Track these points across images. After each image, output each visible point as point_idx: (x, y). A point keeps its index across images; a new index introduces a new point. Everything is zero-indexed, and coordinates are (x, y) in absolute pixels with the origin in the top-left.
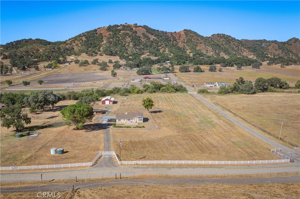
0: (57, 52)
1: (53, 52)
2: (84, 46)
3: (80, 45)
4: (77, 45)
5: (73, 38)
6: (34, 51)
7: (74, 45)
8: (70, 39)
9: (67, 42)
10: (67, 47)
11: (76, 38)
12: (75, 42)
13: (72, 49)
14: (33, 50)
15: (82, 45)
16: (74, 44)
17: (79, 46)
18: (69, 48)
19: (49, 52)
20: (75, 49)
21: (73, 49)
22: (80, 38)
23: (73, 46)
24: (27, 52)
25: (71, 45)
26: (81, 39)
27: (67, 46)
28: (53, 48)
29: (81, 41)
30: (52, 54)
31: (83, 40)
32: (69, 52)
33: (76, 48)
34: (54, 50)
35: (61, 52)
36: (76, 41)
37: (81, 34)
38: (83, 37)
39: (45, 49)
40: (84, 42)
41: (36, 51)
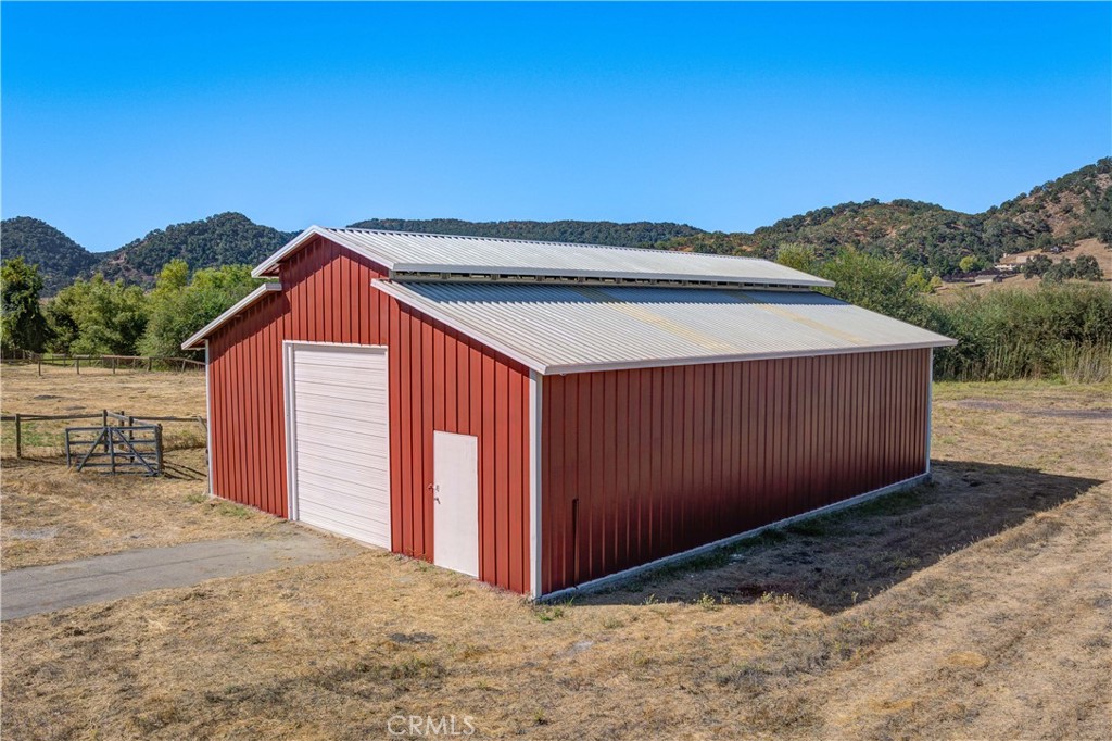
0: (963, 240)
1: (943, 238)
2: (1100, 213)
3: (1081, 210)
4: (1068, 210)
5: (1050, 184)
6: (862, 238)
7: (1052, 212)
8: (1037, 190)
9: (1022, 203)
10: (1020, 222)
11: (1064, 184)
12: (1057, 201)
13: (1039, 231)
14: (857, 235)
15: (1093, 210)
16: (1051, 208)
17: (1076, 217)
18: (1029, 227)
19: (925, 238)
20: (1056, 229)
21: (1048, 229)
22: (1088, 179)
23: (1049, 217)
24: (833, 240)
25: (1037, 211)
26: (1091, 181)
27: (1018, 220)
28: (948, 225)
29: (1088, 193)
30: (936, 246)
31: (1098, 188)
32: (1021, 241)
33: (1059, 228)
34: (948, 231)
35: (980, 238)
36: (1064, 196)
37: (1092, 167)
38: (1101, 176)
39: (909, 226)
40: (1103, 195)
41: (873, 237)
